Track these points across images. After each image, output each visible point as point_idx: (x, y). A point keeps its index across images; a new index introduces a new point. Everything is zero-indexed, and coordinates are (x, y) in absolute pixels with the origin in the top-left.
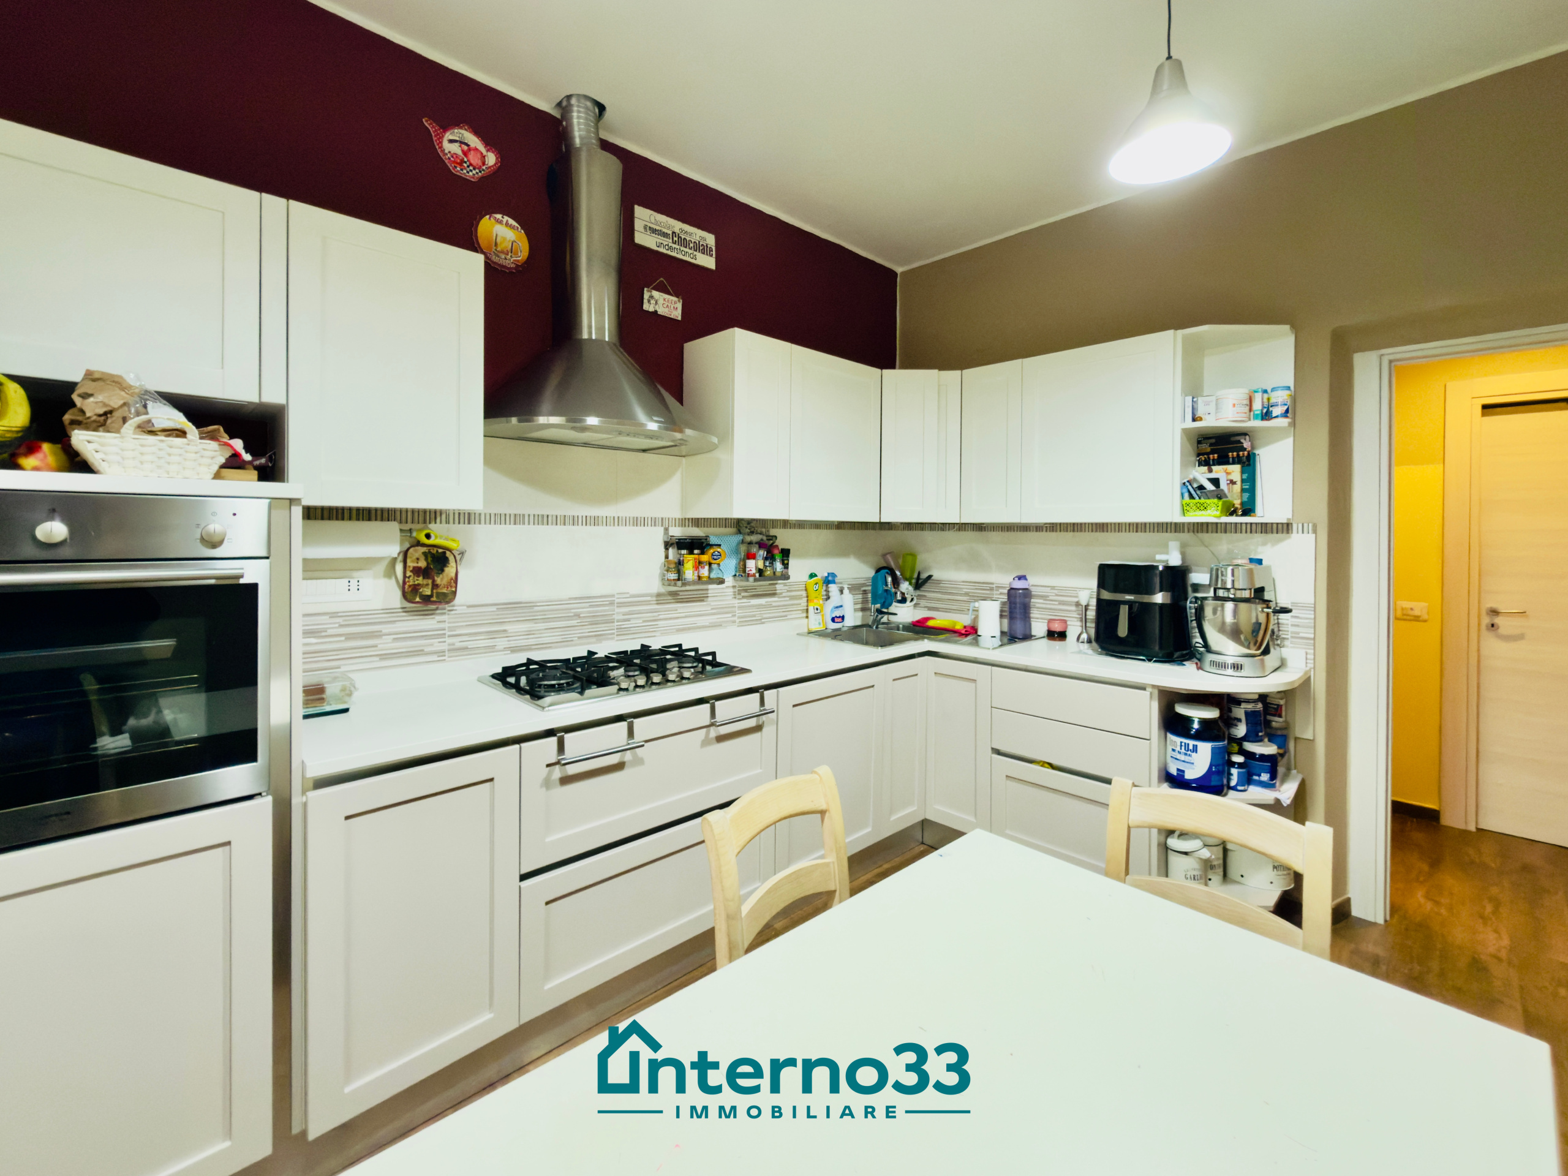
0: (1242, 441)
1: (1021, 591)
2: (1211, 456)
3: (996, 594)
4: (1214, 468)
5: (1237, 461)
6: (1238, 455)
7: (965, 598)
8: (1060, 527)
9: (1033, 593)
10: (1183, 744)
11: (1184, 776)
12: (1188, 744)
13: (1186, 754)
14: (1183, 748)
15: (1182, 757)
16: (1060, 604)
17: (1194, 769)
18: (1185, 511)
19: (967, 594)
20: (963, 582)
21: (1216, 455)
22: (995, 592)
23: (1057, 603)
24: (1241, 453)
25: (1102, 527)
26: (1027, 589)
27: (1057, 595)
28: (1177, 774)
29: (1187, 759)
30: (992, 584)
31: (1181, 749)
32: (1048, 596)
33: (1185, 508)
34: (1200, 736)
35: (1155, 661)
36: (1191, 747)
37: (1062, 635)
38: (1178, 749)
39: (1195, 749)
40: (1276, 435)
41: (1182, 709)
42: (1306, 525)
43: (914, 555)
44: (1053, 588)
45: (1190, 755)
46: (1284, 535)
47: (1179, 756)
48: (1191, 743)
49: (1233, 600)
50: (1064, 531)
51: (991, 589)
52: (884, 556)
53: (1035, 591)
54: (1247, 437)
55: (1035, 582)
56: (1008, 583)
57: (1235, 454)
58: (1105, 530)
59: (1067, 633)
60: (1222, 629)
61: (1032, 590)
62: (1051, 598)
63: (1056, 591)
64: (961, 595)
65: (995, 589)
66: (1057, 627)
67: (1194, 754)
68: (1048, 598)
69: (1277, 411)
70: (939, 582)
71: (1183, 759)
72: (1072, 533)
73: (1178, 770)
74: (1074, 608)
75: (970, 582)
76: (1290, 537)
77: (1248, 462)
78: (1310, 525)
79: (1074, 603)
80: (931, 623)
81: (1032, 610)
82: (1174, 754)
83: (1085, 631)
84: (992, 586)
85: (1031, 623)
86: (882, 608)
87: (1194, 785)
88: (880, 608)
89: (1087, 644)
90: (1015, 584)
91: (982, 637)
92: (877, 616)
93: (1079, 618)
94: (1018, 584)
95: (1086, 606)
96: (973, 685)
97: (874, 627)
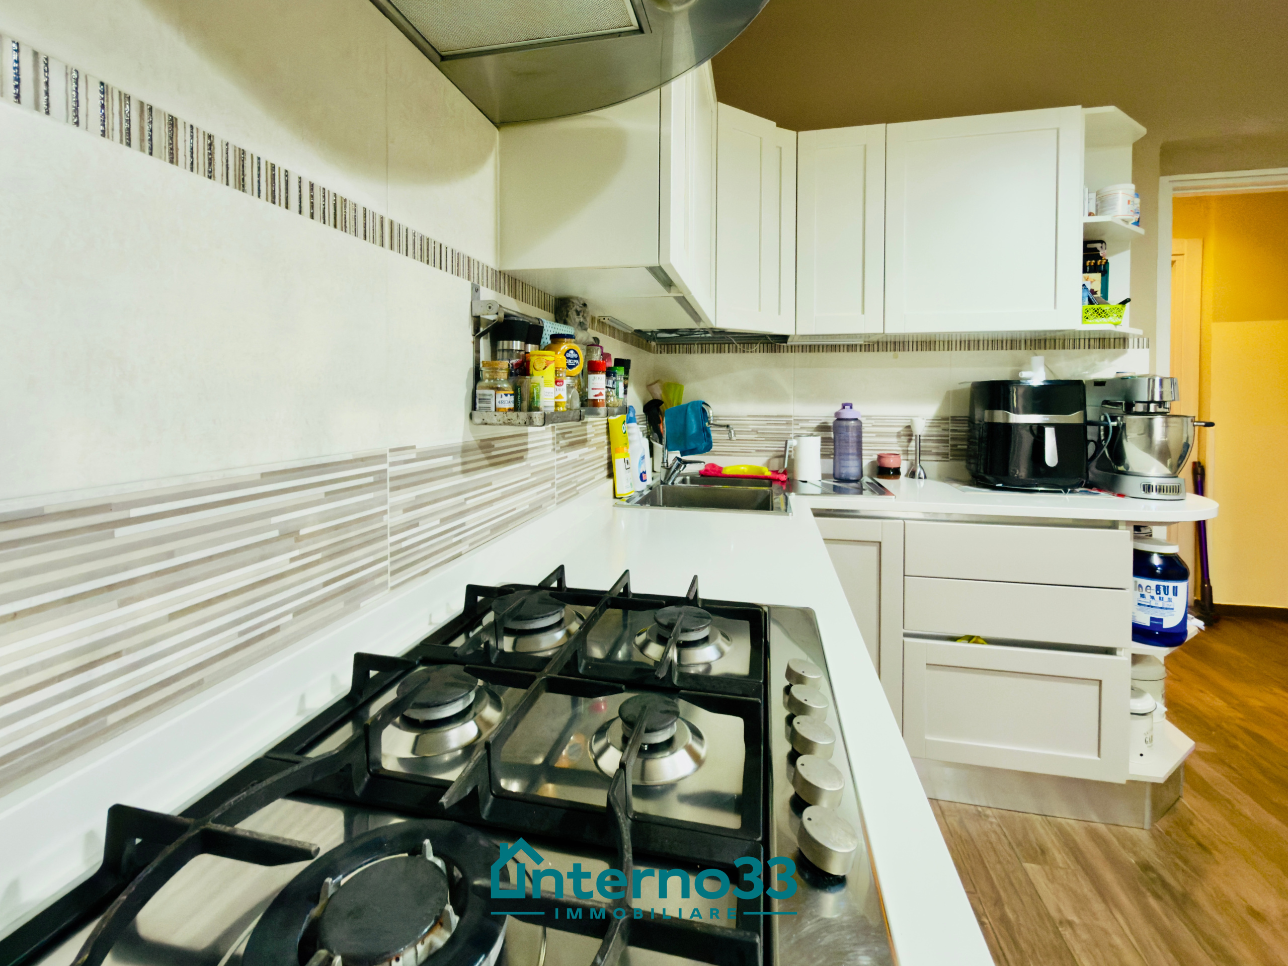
1: (852, 423)
3: (795, 429)
6: (1096, 263)
11: (1162, 625)
12: (1168, 587)
13: (1164, 599)
14: (1160, 591)
15: (1159, 603)
16: (877, 436)
17: (1173, 615)
19: (755, 431)
20: (749, 416)
22: (793, 427)
23: (874, 435)
26: (857, 420)
27: (873, 426)
28: (1151, 624)
29: (1164, 604)
30: (788, 417)
31: (1158, 593)
37: (897, 473)
38: (1154, 594)
39: (1175, 589)
42: (1141, 340)
43: (679, 384)
44: (869, 418)
45: (1169, 600)
46: (1122, 350)
47: (1152, 603)
48: (1170, 584)
49: (1160, 413)
51: (789, 423)
54: (1104, 246)
55: (860, 410)
59: (901, 470)
60: (1149, 448)
61: (863, 422)
63: (873, 421)
64: (748, 432)
65: (793, 422)
66: (891, 463)
67: (1172, 597)
72: (892, 353)
73: (1152, 619)
74: (895, 440)
75: (766, 416)
76: (1125, 353)
78: (1145, 339)
79: (896, 434)
80: (727, 471)
81: (863, 445)
82: (1142, 601)
83: (918, 465)
84: (794, 420)
85: (862, 459)
86: (682, 456)
87: (1157, 633)
88: (679, 456)
89: (925, 480)
90: (837, 414)
91: (806, 482)
92: (678, 466)
93: (903, 450)
94: (847, 414)
95: (920, 436)
96: (875, 549)
97: (670, 483)
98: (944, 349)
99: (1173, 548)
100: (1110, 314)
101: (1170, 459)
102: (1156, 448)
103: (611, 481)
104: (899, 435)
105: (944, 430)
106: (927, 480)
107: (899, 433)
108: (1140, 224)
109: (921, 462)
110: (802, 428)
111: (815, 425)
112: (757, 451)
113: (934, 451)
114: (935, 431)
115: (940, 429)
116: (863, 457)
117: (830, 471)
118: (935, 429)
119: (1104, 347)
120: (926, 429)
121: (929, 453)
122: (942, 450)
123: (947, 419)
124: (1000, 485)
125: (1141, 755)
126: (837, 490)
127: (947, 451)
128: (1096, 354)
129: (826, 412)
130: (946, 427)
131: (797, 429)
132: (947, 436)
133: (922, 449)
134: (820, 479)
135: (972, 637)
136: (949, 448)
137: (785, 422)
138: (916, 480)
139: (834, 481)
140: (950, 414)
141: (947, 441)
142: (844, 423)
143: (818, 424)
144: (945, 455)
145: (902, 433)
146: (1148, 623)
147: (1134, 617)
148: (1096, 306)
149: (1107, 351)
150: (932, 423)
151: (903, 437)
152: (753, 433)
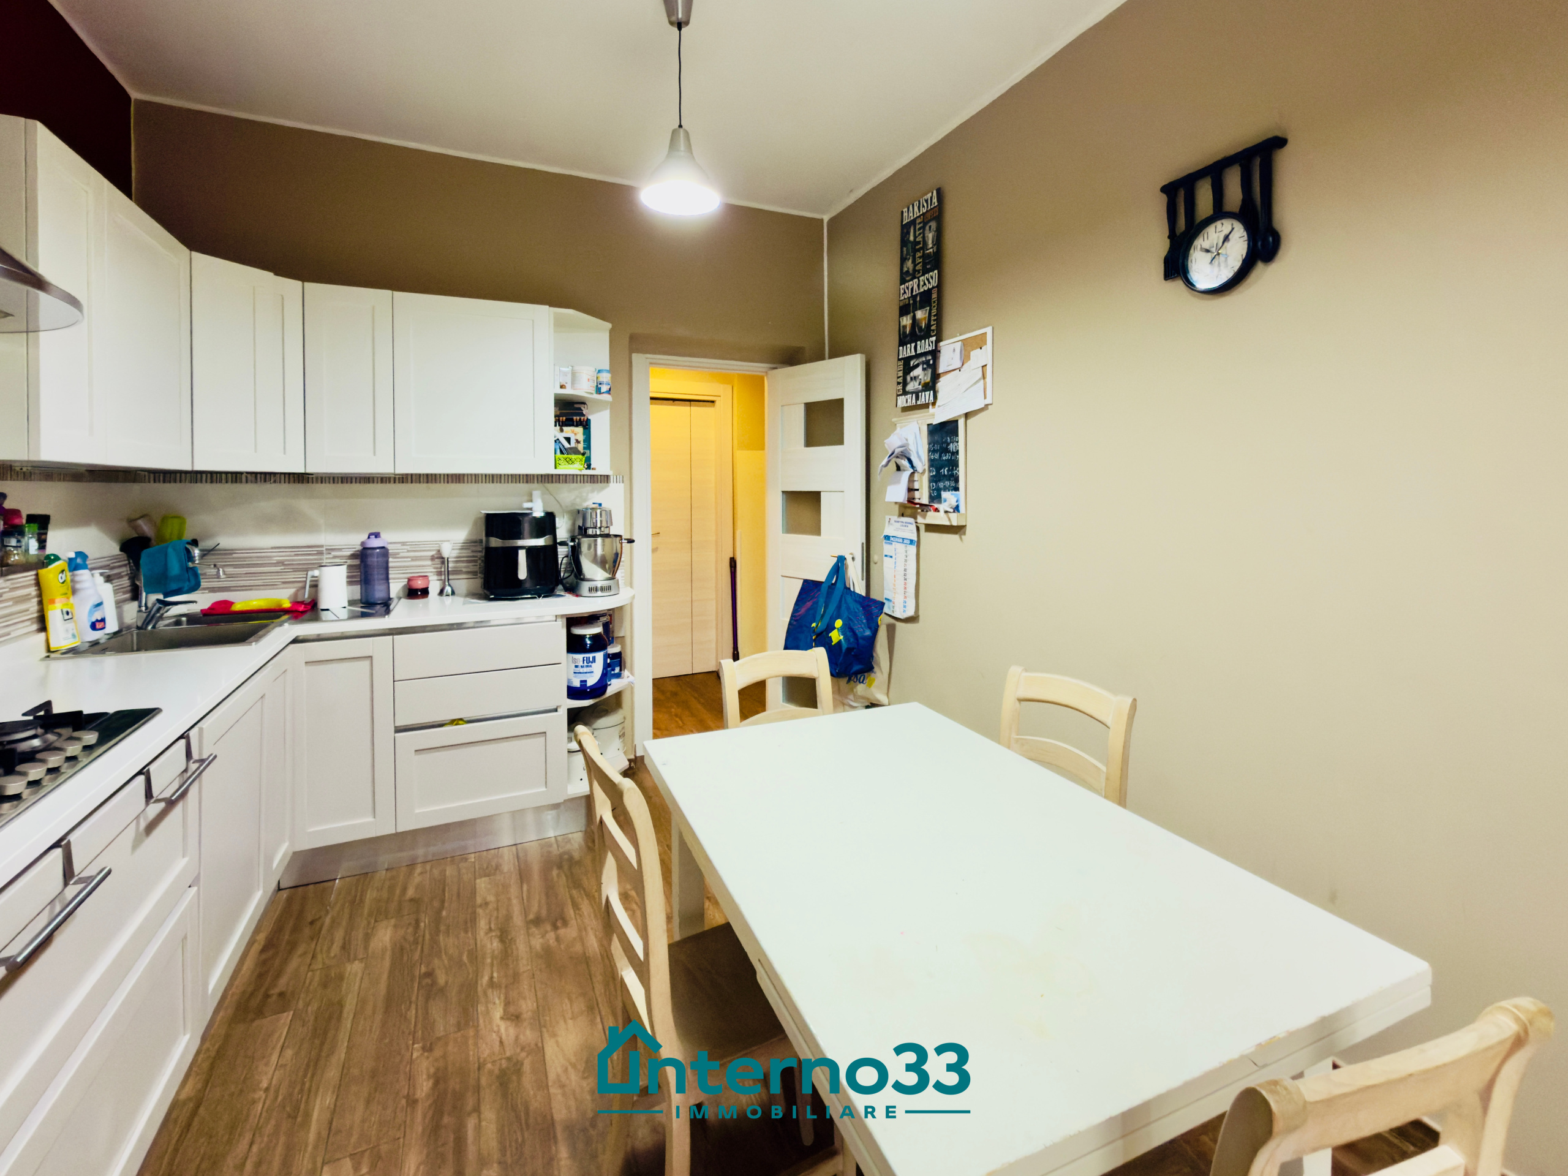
0: (583, 408)
1: (378, 550)
2: (561, 418)
3: (327, 558)
4: (565, 428)
5: (579, 424)
6: (580, 419)
7: (278, 569)
9: (390, 551)
10: (585, 659)
11: (586, 685)
12: (589, 658)
13: (587, 666)
14: (585, 662)
15: (585, 670)
16: (412, 560)
17: (592, 676)
18: (557, 465)
19: (283, 563)
20: (275, 548)
21: (564, 418)
22: (325, 556)
23: (410, 559)
24: (582, 418)
25: (458, 478)
26: (383, 547)
27: (408, 551)
28: (581, 685)
29: (588, 669)
30: (322, 546)
31: (583, 663)
32: (398, 554)
33: (557, 462)
34: (593, 649)
35: (544, 597)
36: (591, 660)
37: (425, 592)
38: (581, 664)
39: (594, 658)
40: (602, 405)
41: (578, 631)
42: (618, 477)
43: (180, 519)
44: (403, 544)
45: (590, 666)
46: (605, 484)
47: (581, 670)
48: (591, 655)
49: (601, 536)
50: (416, 482)
51: (320, 553)
52: (131, 521)
53: (391, 549)
54: (586, 406)
55: (388, 538)
56: (359, 543)
57: (578, 418)
58: (461, 481)
59: (430, 589)
60: (595, 560)
61: (389, 548)
62: (402, 555)
63: (408, 547)
64: (275, 564)
65: (324, 552)
66: (419, 584)
67: (593, 665)
68: (398, 556)
69: (604, 388)
70: (229, 552)
71: (585, 671)
72: (425, 485)
73: (581, 681)
74: (429, 563)
75: (293, 547)
76: (608, 486)
77: (586, 425)
78: (621, 477)
79: (430, 558)
80: (238, 607)
81: (390, 569)
82: (577, 670)
83: (447, 583)
84: (326, 549)
85: (389, 583)
86: (166, 596)
87: (588, 690)
88: (161, 597)
89: (453, 597)
90: (363, 543)
91: (328, 610)
92: (159, 609)
93: (437, 572)
94: (375, 543)
95: (448, 558)
96: (367, 663)
97: (150, 628)
98: (471, 482)
99: (597, 630)
100: (575, 462)
101: (607, 566)
102: (599, 560)
103: (43, 635)
104: (433, 558)
105: (473, 551)
106: (455, 598)
107: (432, 556)
108: (611, 392)
109: (450, 581)
110: (335, 557)
111: (349, 553)
112: (284, 583)
113: (464, 570)
114: (466, 553)
115: (469, 551)
116: (390, 581)
117: (358, 596)
118: (465, 551)
119: (594, 483)
120: (458, 551)
121: (457, 572)
122: (472, 569)
123: (475, 542)
124: (493, 596)
125: (581, 780)
126: (364, 615)
127: (476, 570)
128: (588, 487)
129: (354, 540)
130: (474, 549)
131: (330, 558)
132: (476, 557)
133: (450, 569)
134: (346, 604)
135: (455, 720)
136: (478, 566)
137: (316, 552)
138: (444, 598)
139: (362, 607)
140: (474, 538)
141: (475, 561)
142: (369, 551)
143: (352, 553)
144: (474, 573)
145: (436, 556)
146: (578, 685)
147: (569, 681)
148: (565, 456)
149: (596, 485)
150: (462, 546)
151: (436, 560)
152: (280, 564)
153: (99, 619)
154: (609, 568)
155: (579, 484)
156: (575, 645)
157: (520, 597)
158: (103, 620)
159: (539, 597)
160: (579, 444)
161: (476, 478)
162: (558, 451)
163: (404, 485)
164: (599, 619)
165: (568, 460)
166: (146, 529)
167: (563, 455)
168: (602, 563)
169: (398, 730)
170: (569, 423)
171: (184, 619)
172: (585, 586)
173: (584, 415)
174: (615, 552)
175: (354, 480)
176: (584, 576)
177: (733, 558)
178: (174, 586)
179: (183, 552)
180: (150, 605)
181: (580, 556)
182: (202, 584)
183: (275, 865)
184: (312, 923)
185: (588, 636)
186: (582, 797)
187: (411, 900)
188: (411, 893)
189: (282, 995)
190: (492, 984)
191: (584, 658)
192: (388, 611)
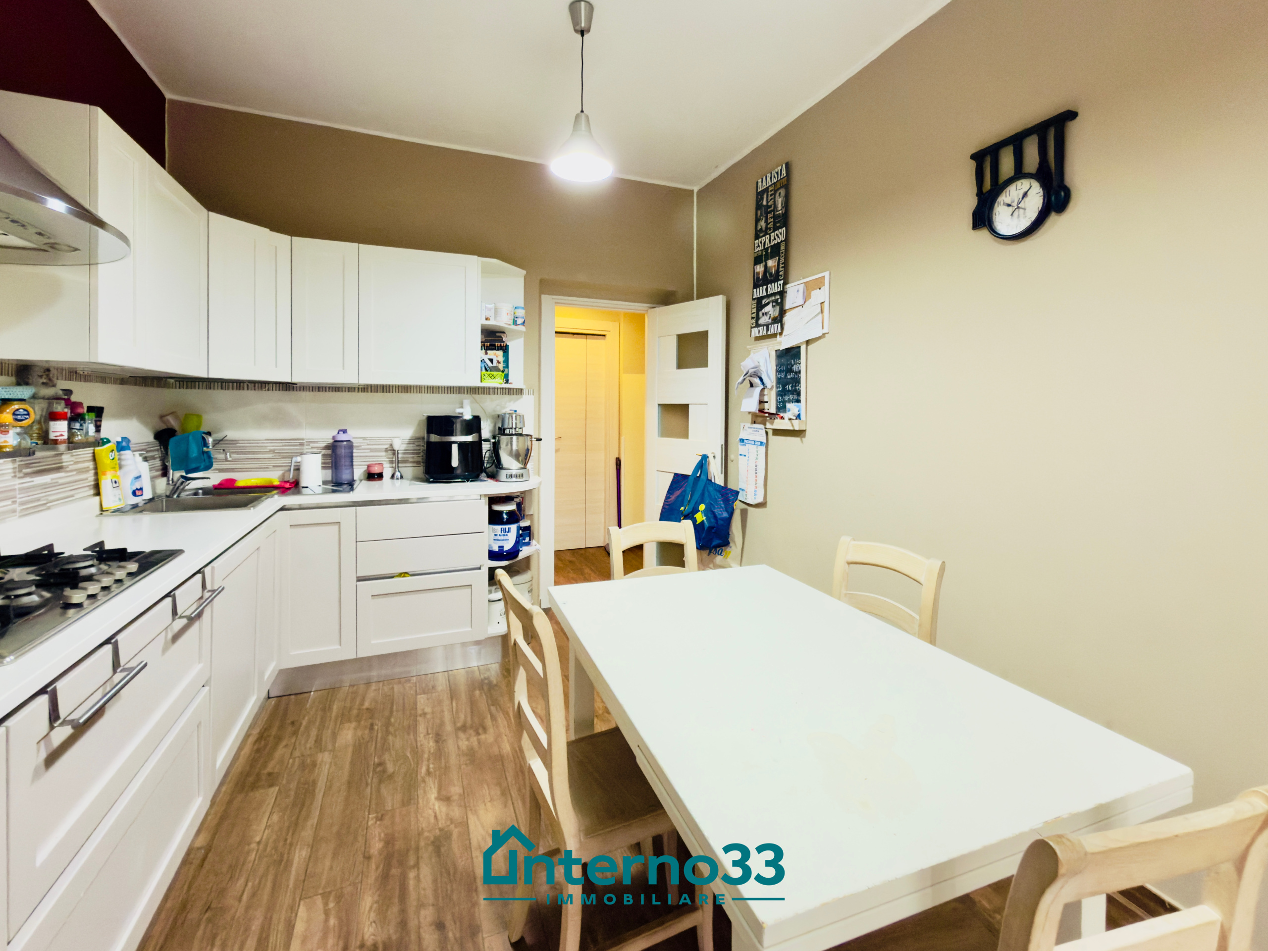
0: (503, 336)
1: (345, 443)
2: (486, 344)
4: (488, 352)
5: (500, 348)
6: (501, 345)
7: (270, 456)
8: (371, 389)
9: (354, 444)
10: (503, 529)
11: (503, 549)
13: (504, 535)
14: (503, 531)
15: (502, 538)
16: (371, 451)
17: (508, 543)
18: (483, 379)
19: (273, 451)
20: (267, 440)
21: (489, 344)
22: (305, 447)
23: (369, 451)
24: (502, 344)
25: (406, 389)
26: (349, 441)
27: (368, 444)
28: (499, 550)
29: (505, 538)
30: (302, 439)
31: (501, 533)
32: (360, 446)
33: (483, 377)
34: (509, 522)
35: (471, 481)
36: (507, 530)
37: (380, 476)
38: (499, 533)
39: (509, 529)
40: (517, 334)
41: (497, 508)
42: (530, 390)
43: (199, 416)
44: (364, 439)
45: (507, 535)
46: (520, 396)
47: (500, 538)
48: (507, 527)
49: (516, 434)
50: (374, 392)
51: (302, 444)
52: (162, 417)
53: (355, 443)
54: (505, 334)
55: (353, 434)
56: (331, 437)
57: (499, 344)
58: (409, 391)
59: (384, 474)
60: (511, 454)
61: (354, 442)
62: (363, 447)
63: (368, 442)
64: (266, 453)
65: (305, 444)
66: (376, 470)
67: (509, 534)
68: (360, 448)
69: (520, 321)
70: (234, 442)
71: (502, 539)
72: (381, 394)
73: (499, 547)
74: (384, 454)
75: (282, 440)
76: (522, 397)
77: (505, 349)
78: (532, 390)
79: (384, 450)
80: (240, 483)
81: (354, 458)
82: (496, 538)
83: (397, 470)
84: (306, 442)
85: (353, 468)
86: (187, 474)
87: (505, 554)
88: (184, 474)
89: (401, 480)
90: (334, 437)
91: (307, 487)
92: (182, 483)
93: (389, 461)
94: (342, 437)
95: (398, 451)
96: (336, 527)
97: (175, 496)
98: (417, 392)
99: (512, 507)
100: (496, 377)
101: (520, 459)
102: (514, 453)
103: (98, 498)
104: (386, 450)
105: (417, 446)
106: (403, 481)
107: (387, 449)
108: (525, 324)
109: (400, 468)
110: (313, 448)
111: (324, 445)
112: (274, 466)
113: (411, 460)
114: (411, 447)
115: (415, 446)
116: (354, 467)
117: (330, 478)
118: (411, 445)
119: (511, 394)
120: (405, 446)
121: (405, 461)
122: (417, 459)
123: (419, 439)
124: (432, 480)
125: (499, 623)
126: (334, 491)
127: (419, 460)
128: (507, 397)
129: (326, 436)
130: (419, 443)
131: (308, 449)
132: (420, 450)
133: (399, 459)
134: (321, 484)
135: (402, 573)
136: (421, 458)
137: (298, 444)
138: (395, 481)
139: (333, 486)
140: (418, 435)
141: (419, 453)
142: (339, 444)
143: (325, 445)
144: (418, 463)
145: (389, 449)
146: (497, 550)
147: (490, 545)
148: (489, 373)
149: (512, 397)
150: (409, 441)
151: (390, 452)
152: (271, 453)
153: (139, 488)
154: (522, 460)
155: (499, 395)
156: (495, 518)
157: (453, 481)
158: (141, 489)
159: (468, 481)
160: (500, 364)
161: (419, 389)
162: (484, 369)
163: (365, 394)
164: (513, 500)
165: (491, 375)
166: (173, 423)
167: (487, 372)
168: (517, 456)
169: (359, 579)
170: (492, 347)
171: (200, 491)
172: (503, 474)
173: (504, 342)
174: (526, 448)
175: (328, 389)
176: (502, 466)
177: (619, 458)
178: (193, 466)
179: (201, 440)
180: (175, 479)
181: (500, 450)
182: (214, 465)
183: (266, 677)
184: (293, 723)
185: (505, 512)
186: (499, 636)
187: (367, 709)
188: (367, 705)
189: (270, 774)
190: (428, 773)
191: (501, 529)
192: (352, 489)
